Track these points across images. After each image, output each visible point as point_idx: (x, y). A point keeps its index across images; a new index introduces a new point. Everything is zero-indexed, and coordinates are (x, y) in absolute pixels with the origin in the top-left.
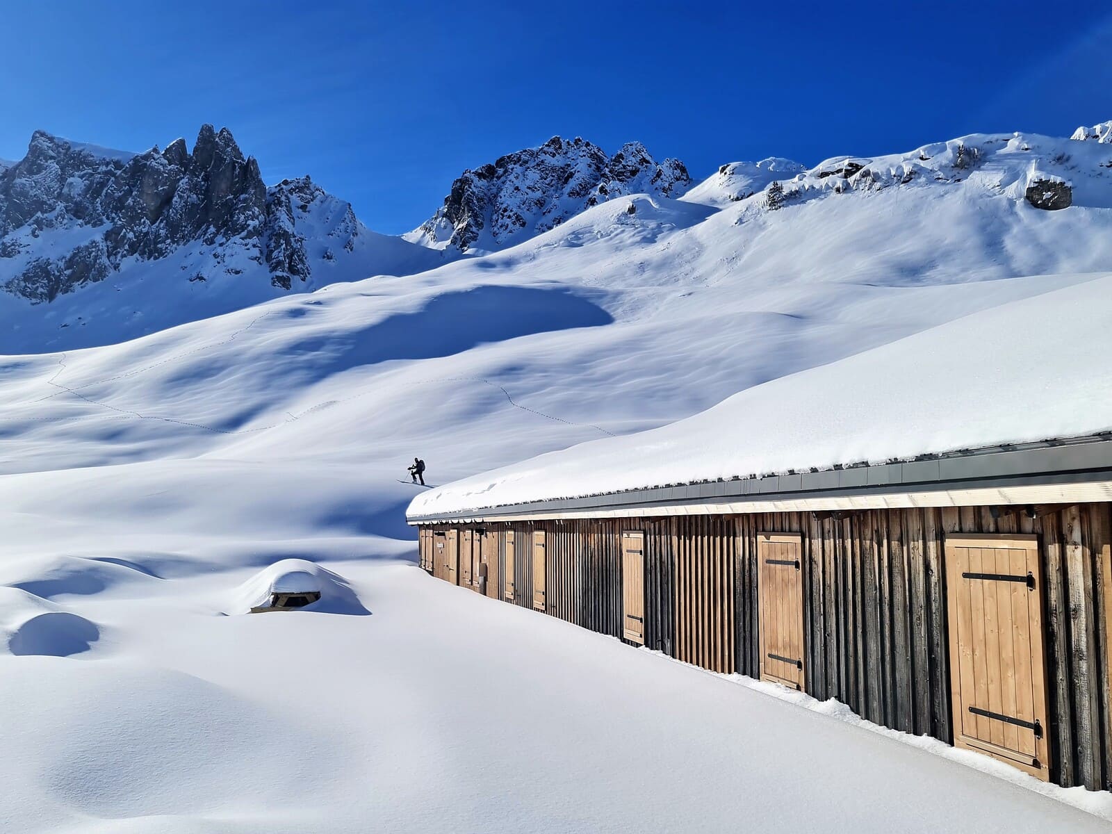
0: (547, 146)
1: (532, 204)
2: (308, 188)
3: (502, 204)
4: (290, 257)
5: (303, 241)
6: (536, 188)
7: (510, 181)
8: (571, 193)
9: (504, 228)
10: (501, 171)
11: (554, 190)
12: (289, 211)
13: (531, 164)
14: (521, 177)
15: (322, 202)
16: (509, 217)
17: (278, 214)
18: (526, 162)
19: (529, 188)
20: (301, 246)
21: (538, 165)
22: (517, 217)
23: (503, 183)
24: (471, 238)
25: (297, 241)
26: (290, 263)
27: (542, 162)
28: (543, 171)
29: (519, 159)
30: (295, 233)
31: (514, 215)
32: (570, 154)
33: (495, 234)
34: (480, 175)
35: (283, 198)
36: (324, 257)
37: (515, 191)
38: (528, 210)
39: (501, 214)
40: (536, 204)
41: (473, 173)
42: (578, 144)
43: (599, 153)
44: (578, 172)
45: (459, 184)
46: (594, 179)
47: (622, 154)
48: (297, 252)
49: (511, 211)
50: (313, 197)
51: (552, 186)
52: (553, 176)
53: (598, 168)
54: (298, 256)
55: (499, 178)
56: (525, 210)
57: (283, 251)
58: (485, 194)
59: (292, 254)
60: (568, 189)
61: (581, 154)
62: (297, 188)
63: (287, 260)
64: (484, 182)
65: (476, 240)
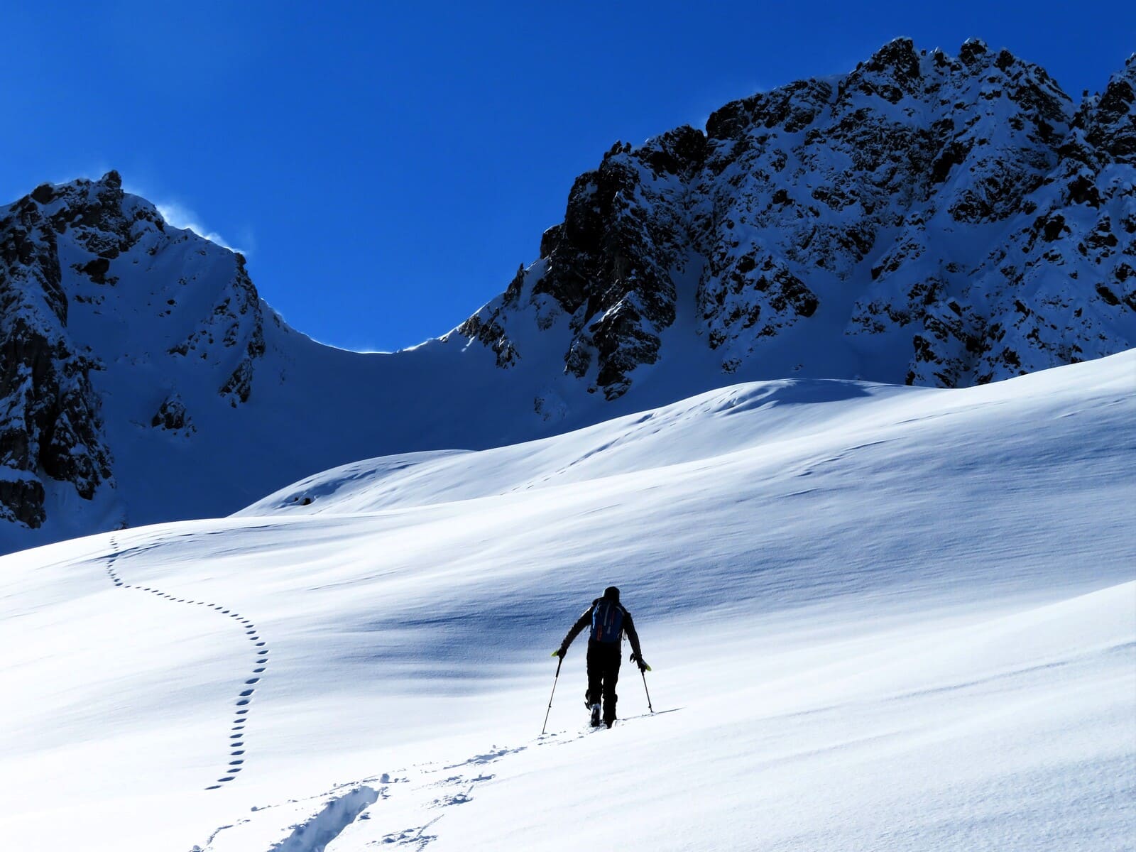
0: (871, 68)
1: (834, 243)
2: (114, 211)
3: (736, 244)
4: (46, 420)
5: (92, 372)
6: (842, 196)
7: (758, 174)
8: (962, 207)
9: (744, 320)
10: (725, 147)
11: (900, 202)
12: (51, 274)
13: (823, 122)
14: (793, 163)
15: (154, 252)
16: (762, 285)
17: (16, 284)
18: (808, 118)
19: (820, 195)
20: (86, 385)
21: (846, 125)
22: (786, 286)
23: (735, 182)
24: (635, 353)
25: (70, 370)
26: (44, 441)
27: (860, 115)
28: (862, 145)
29: (783, 110)
30: (68, 345)
31: (778, 277)
32: (947, 92)
33: (715, 341)
34: (660, 162)
35: (35, 236)
36: (156, 422)
37: (777, 206)
38: (820, 263)
39: (735, 277)
40: (846, 244)
41: (636, 154)
42: (973, 60)
43: (1043, 88)
44: (982, 142)
45: (591, 189)
46: (1033, 165)
47: (1126, 85)
48: (71, 404)
49: (768, 265)
50: (128, 235)
51: (894, 189)
52: (896, 159)
53: (1045, 132)
54: (74, 417)
55: (718, 167)
56: (811, 263)
57: (23, 398)
58: (677, 219)
59: (54, 412)
60: (950, 193)
61: (988, 88)
62: (80, 209)
63: (37, 432)
64: (670, 183)
65: (652, 361)
